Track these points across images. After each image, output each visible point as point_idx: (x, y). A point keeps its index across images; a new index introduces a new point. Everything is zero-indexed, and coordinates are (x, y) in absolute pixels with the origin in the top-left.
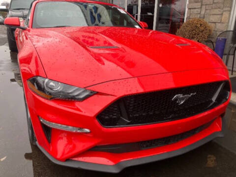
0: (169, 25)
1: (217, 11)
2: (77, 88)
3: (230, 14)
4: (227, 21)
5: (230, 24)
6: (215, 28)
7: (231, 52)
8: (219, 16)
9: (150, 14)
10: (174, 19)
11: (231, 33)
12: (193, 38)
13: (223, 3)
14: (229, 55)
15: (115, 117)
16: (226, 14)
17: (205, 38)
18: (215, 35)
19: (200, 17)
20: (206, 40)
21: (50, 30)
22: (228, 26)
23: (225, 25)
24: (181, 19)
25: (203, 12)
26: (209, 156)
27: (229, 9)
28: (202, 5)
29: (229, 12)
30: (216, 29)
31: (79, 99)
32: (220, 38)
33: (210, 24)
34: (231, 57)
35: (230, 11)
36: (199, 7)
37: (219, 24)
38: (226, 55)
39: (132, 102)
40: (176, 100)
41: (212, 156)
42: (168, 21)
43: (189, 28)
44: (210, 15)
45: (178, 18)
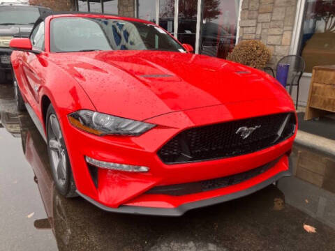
0: (217, 47)
1: (276, 31)
2: (131, 121)
3: (292, 34)
4: (288, 44)
5: (292, 47)
6: (275, 52)
7: (295, 82)
8: (278, 37)
9: (188, 32)
10: (222, 40)
11: (294, 58)
12: (248, 64)
13: (284, 21)
14: (292, 85)
15: (175, 153)
16: (287, 35)
17: (263, 65)
18: (274, 60)
19: (255, 39)
20: (265, 66)
21: (79, 55)
22: (289, 49)
23: (286, 48)
24: (231, 39)
25: (259, 32)
26: (276, 199)
27: (290, 28)
28: (257, 23)
29: (290, 32)
30: (275, 54)
31: (135, 134)
32: (282, 64)
33: (268, 46)
34: (295, 88)
35: (292, 31)
36: (254, 25)
37: (279, 47)
38: (289, 85)
39: (194, 136)
40: (240, 133)
41: (279, 199)
42: (214, 42)
43: (243, 52)
44: (268, 35)
45: (228, 39)
